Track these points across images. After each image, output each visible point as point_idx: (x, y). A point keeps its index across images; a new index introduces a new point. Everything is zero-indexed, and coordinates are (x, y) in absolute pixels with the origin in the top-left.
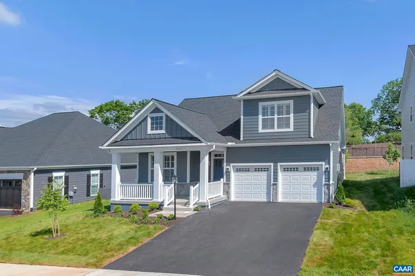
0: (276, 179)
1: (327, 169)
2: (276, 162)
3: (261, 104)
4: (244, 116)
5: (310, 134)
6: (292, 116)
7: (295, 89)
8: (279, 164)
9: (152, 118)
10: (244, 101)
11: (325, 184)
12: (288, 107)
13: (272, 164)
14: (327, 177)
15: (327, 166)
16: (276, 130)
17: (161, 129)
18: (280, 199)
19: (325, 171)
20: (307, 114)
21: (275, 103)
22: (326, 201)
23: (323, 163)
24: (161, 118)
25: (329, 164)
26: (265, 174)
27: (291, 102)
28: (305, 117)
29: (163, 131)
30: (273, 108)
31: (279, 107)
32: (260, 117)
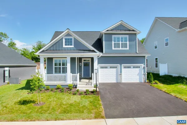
0: (121, 72)
1: (144, 67)
2: (121, 64)
3: (113, 36)
4: (105, 41)
5: (136, 51)
6: (128, 42)
7: (130, 30)
8: (122, 65)
9: (66, 39)
10: (105, 34)
11: (143, 74)
12: (126, 38)
13: (119, 65)
14: (144, 71)
15: (144, 66)
16: (121, 49)
17: (71, 45)
18: (123, 81)
19: (143, 68)
20: (135, 42)
21: (120, 36)
22: (144, 81)
23: (142, 64)
24: (71, 39)
25: (145, 65)
26: (115, 69)
27: (127, 36)
28: (134, 44)
29: (73, 46)
30: (119, 38)
31: (122, 38)
32: (113, 42)
